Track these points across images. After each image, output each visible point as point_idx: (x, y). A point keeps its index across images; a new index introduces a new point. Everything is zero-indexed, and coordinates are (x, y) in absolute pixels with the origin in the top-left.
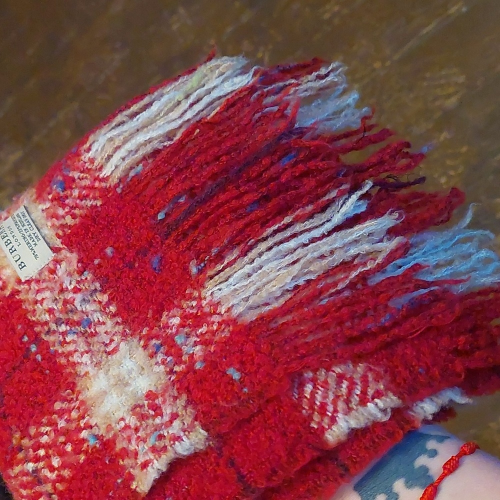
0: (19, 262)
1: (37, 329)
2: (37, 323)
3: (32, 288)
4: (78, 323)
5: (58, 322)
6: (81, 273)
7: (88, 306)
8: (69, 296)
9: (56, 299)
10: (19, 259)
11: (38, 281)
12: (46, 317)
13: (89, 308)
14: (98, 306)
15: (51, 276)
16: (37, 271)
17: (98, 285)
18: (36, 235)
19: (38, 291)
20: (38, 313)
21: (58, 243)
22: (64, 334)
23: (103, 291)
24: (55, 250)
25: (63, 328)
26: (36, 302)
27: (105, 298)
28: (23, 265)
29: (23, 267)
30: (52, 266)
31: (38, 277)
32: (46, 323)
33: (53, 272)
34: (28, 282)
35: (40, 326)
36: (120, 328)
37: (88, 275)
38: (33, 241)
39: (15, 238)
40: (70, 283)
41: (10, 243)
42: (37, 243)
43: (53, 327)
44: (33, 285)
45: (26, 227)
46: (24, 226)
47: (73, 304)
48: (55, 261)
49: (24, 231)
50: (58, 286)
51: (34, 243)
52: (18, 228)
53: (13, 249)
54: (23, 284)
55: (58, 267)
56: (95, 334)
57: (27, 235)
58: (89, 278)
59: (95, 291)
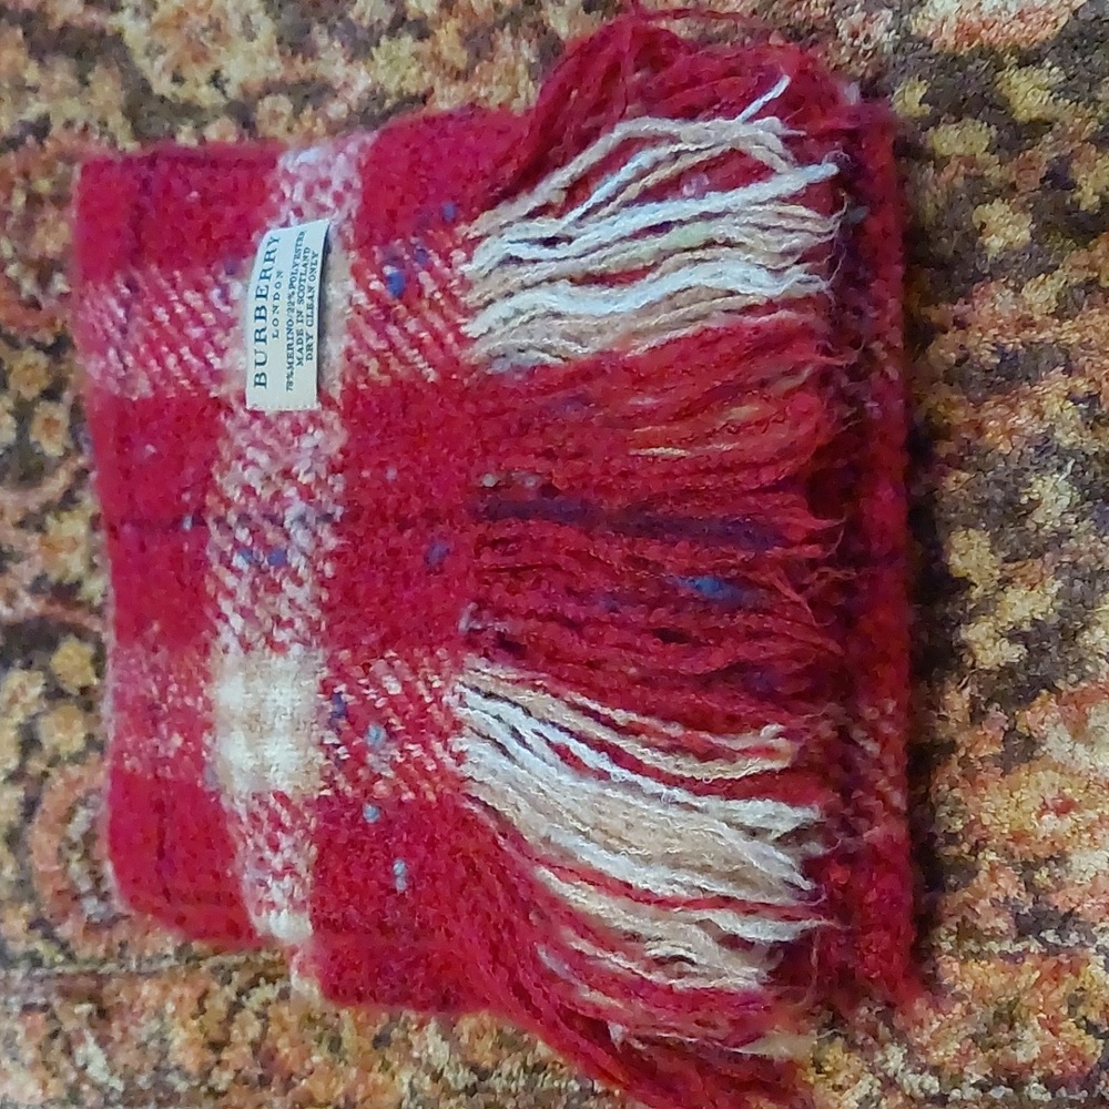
0: (260, 369)
1: (210, 500)
2: (218, 491)
3: (253, 427)
4: (268, 548)
5: (244, 518)
6: (333, 469)
7: (300, 533)
8: (291, 492)
9: (269, 478)
10: (263, 364)
11: (267, 425)
12: (235, 494)
13: (301, 537)
14: (313, 545)
15: (290, 435)
16: (277, 408)
17: (339, 511)
18: (310, 341)
19: (255, 443)
20: (229, 475)
21: (336, 390)
22: (237, 545)
23: (338, 529)
24: (324, 397)
25: (243, 535)
26: (240, 457)
27: (332, 542)
28: (262, 380)
29: (260, 384)
30: (303, 420)
31: (273, 419)
32: (228, 503)
33: (298, 431)
34: (255, 414)
35: (216, 499)
36: (315, 614)
37: (338, 484)
38: (300, 350)
39: (276, 316)
40: (307, 472)
41: (264, 318)
42: (304, 361)
43: (232, 518)
44: (257, 425)
45: (303, 307)
46: (301, 300)
47: (284, 509)
48: (312, 417)
49: (295, 314)
50: (287, 459)
51: (299, 355)
52: (290, 297)
53: (263, 335)
54: (245, 410)
55: (310, 430)
56: (275, 588)
57: (296, 326)
58: (336, 489)
59: (328, 517)
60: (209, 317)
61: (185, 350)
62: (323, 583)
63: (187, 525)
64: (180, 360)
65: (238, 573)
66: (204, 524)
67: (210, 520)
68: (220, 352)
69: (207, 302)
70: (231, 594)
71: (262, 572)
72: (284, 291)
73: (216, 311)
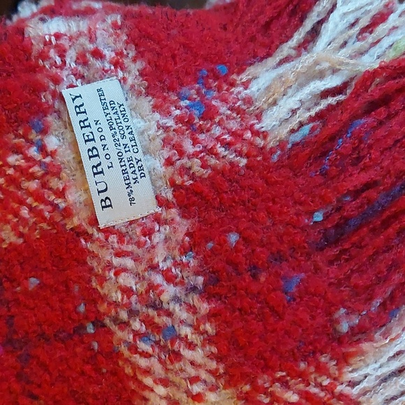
0: (103, 196)
1: (103, 308)
2: (103, 298)
4: (159, 329)
5: (133, 313)
6: (184, 251)
7: (177, 308)
8: (158, 279)
9: (138, 275)
10: (106, 190)
11: (121, 237)
12: (118, 296)
13: (179, 311)
15: (143, 238)
16: (124, 221)
17: (200, 281)
18: (140, 163)
19: (119, 254)
20: (107, 284)
22: (137, 334)
23: (207, 294)
24: (162, 202)
25: (136, 325)
27: (204, 307)
28: (108, 202)
29: (107, 206)
30: (149, 224)
31: (124, 230)
32: (115, 305)
33: (147, 232)
34: (108, 231)
35: (105, 305)
36: (213, 365)
37: (192, 260)
38: (134, 172)
39: (106, 152)
40: (165, 260)
41: (97, 155)
42: (139, 180)
43: (124, 315)
44: (113, 239)
45: (126, 141)
46: (123, 136)
47: (159, 295)
48: (157, 219)
49: (122, 147)
50: (147, 256)
51: (135, 176)
52: (113, 136)
53: (99, 169)
54: (99, 230)
55: (157, 228)
56: (177, 356)
57: (126, 156)
58: (192, 264)
59: (194, 289)
60: (36, 169)
61: (29, 200)
62: (209, 340)
63: (90, 329)
64: (31, 209)
65: (145, 355)
66: (104, 326)
67: (107, 321)
68: (61, 194)
69: (28, 159)
70: (147, 372)
71: (163, 348)
72: (107, 133)
73: (40, 163)
